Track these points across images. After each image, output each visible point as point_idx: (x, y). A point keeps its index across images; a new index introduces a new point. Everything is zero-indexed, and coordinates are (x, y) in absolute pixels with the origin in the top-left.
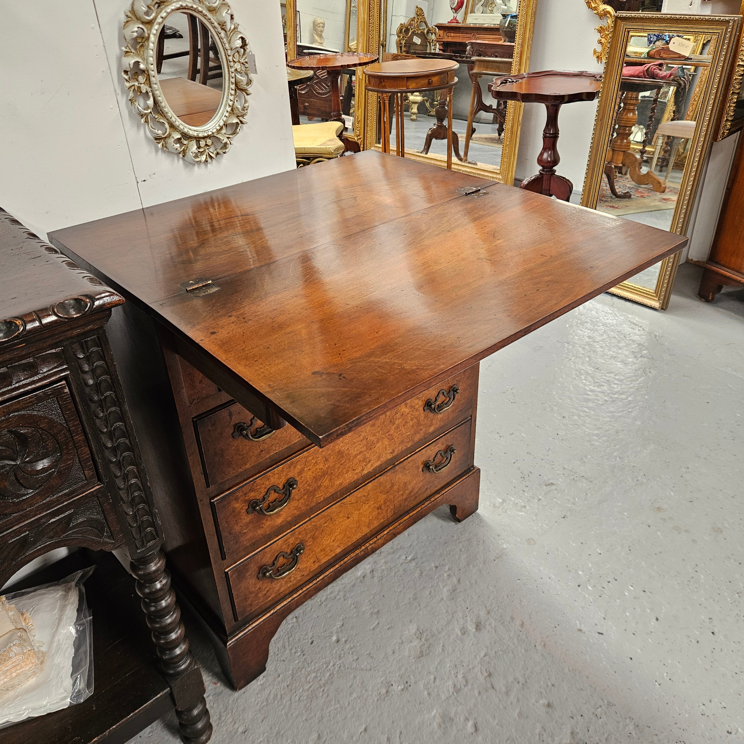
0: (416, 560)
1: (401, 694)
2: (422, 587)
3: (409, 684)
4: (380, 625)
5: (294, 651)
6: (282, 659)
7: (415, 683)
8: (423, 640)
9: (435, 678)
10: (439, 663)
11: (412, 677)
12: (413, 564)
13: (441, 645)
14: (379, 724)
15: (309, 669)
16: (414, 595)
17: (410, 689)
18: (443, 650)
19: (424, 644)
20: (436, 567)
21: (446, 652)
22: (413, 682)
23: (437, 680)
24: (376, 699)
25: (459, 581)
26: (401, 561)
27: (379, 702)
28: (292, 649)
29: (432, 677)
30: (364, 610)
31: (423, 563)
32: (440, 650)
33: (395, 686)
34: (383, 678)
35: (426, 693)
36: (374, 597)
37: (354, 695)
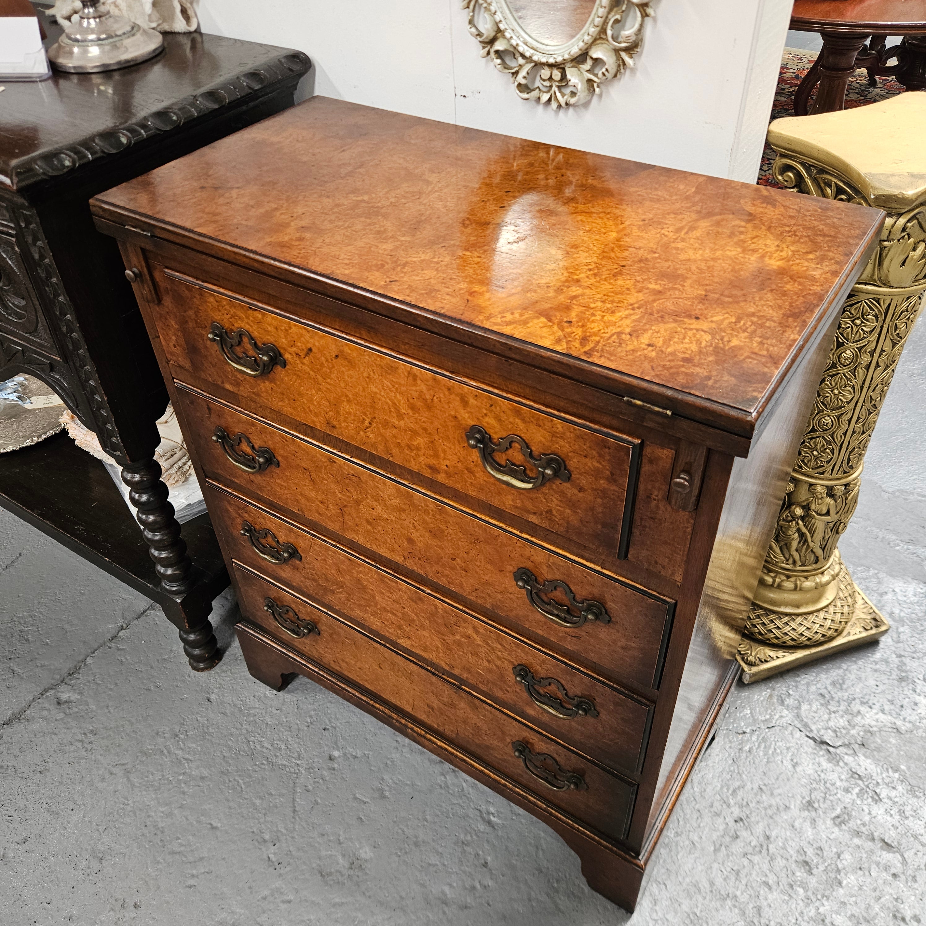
0: (489, 829)
1: (261, 860)
2: (440, 850)
3: (278, 867)
4: (363, 806)
5: (312, 713)
6: (301, 705)
7: (280, 875)
8: (351, 872)
9: (289, 902)
10: (313, 903)
11: (288, 869)
12: (482, 827)
13: (344, 900)
14: (222, 842)
15: (290, 739)
16: (424, 842)
17: (271, 870)
18: (334, 905)
19: (342, 875)
20: (485, 865)
21: (333, 910)
22: (282, 872)
23: (286, 906)
24: (255, 830)
25: (466, 907)
26: (483, 808)
27: (251, 834)
28: (315, 710)
29: (291, 897)
30: (385, 777)
31: (488, 841)
32: (337, 900)
33: (273, 849)
34: (284, 831)
35: (266, 892)
36: (407, 785)
37: (258, 802)
